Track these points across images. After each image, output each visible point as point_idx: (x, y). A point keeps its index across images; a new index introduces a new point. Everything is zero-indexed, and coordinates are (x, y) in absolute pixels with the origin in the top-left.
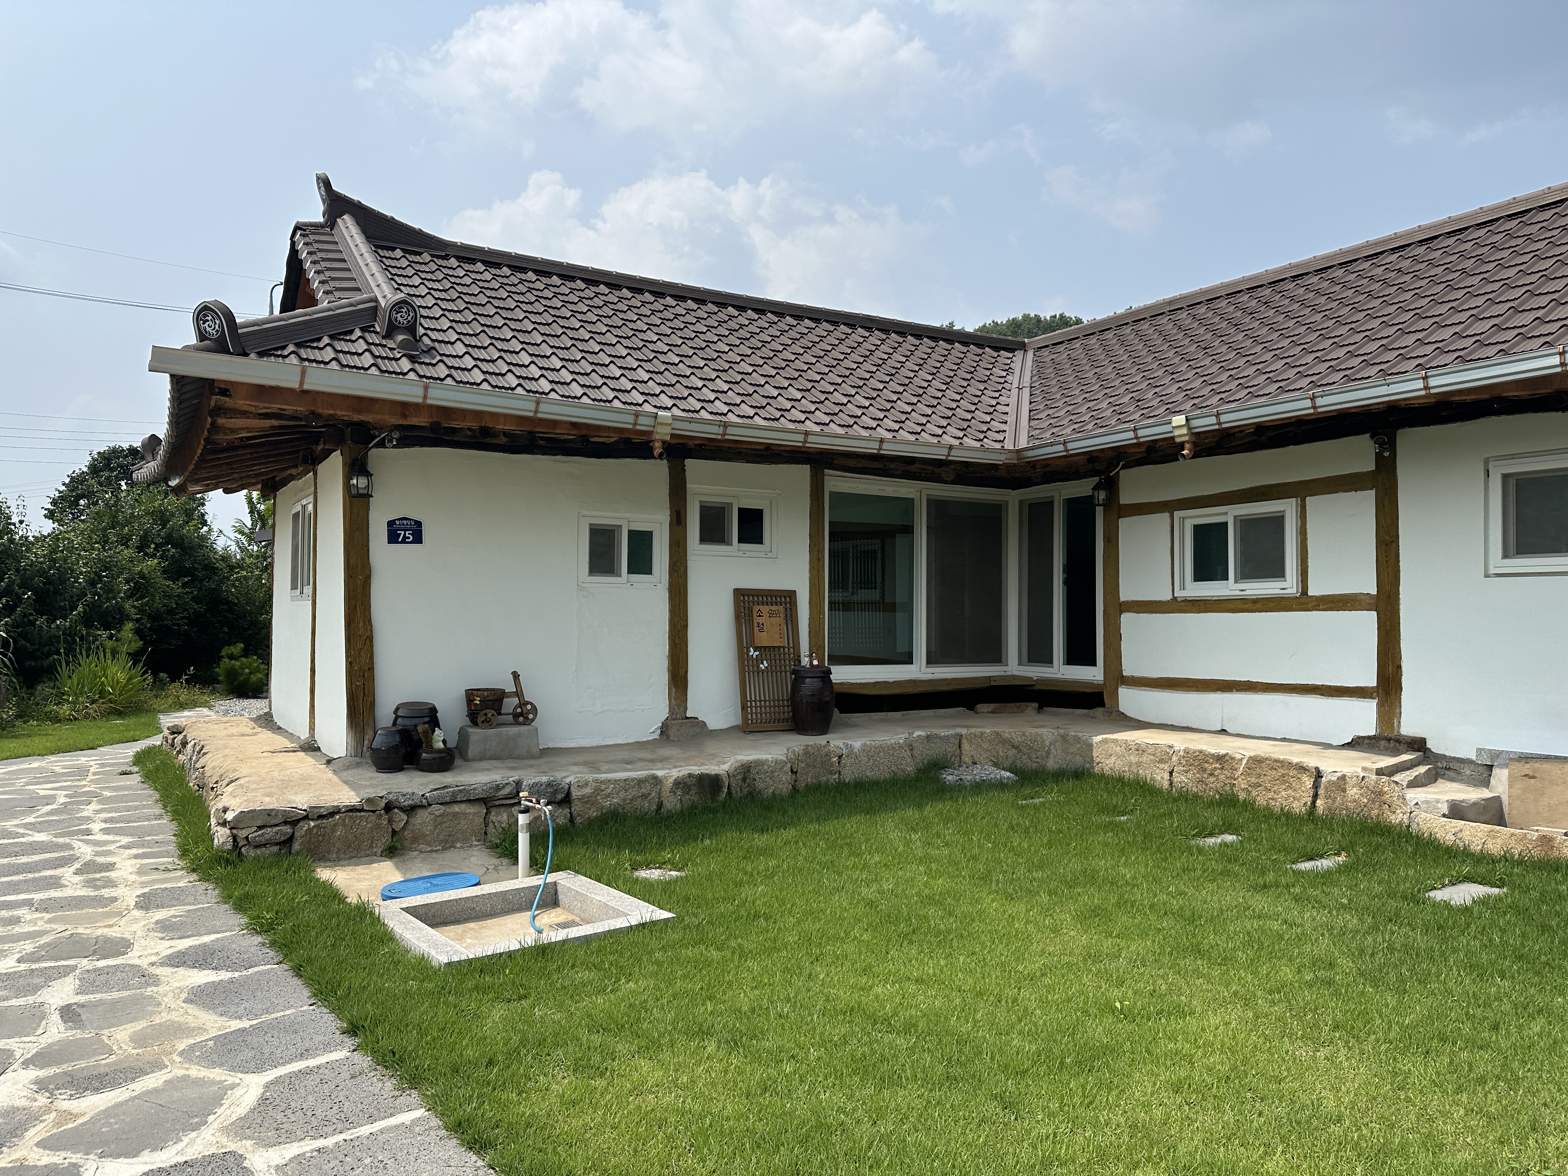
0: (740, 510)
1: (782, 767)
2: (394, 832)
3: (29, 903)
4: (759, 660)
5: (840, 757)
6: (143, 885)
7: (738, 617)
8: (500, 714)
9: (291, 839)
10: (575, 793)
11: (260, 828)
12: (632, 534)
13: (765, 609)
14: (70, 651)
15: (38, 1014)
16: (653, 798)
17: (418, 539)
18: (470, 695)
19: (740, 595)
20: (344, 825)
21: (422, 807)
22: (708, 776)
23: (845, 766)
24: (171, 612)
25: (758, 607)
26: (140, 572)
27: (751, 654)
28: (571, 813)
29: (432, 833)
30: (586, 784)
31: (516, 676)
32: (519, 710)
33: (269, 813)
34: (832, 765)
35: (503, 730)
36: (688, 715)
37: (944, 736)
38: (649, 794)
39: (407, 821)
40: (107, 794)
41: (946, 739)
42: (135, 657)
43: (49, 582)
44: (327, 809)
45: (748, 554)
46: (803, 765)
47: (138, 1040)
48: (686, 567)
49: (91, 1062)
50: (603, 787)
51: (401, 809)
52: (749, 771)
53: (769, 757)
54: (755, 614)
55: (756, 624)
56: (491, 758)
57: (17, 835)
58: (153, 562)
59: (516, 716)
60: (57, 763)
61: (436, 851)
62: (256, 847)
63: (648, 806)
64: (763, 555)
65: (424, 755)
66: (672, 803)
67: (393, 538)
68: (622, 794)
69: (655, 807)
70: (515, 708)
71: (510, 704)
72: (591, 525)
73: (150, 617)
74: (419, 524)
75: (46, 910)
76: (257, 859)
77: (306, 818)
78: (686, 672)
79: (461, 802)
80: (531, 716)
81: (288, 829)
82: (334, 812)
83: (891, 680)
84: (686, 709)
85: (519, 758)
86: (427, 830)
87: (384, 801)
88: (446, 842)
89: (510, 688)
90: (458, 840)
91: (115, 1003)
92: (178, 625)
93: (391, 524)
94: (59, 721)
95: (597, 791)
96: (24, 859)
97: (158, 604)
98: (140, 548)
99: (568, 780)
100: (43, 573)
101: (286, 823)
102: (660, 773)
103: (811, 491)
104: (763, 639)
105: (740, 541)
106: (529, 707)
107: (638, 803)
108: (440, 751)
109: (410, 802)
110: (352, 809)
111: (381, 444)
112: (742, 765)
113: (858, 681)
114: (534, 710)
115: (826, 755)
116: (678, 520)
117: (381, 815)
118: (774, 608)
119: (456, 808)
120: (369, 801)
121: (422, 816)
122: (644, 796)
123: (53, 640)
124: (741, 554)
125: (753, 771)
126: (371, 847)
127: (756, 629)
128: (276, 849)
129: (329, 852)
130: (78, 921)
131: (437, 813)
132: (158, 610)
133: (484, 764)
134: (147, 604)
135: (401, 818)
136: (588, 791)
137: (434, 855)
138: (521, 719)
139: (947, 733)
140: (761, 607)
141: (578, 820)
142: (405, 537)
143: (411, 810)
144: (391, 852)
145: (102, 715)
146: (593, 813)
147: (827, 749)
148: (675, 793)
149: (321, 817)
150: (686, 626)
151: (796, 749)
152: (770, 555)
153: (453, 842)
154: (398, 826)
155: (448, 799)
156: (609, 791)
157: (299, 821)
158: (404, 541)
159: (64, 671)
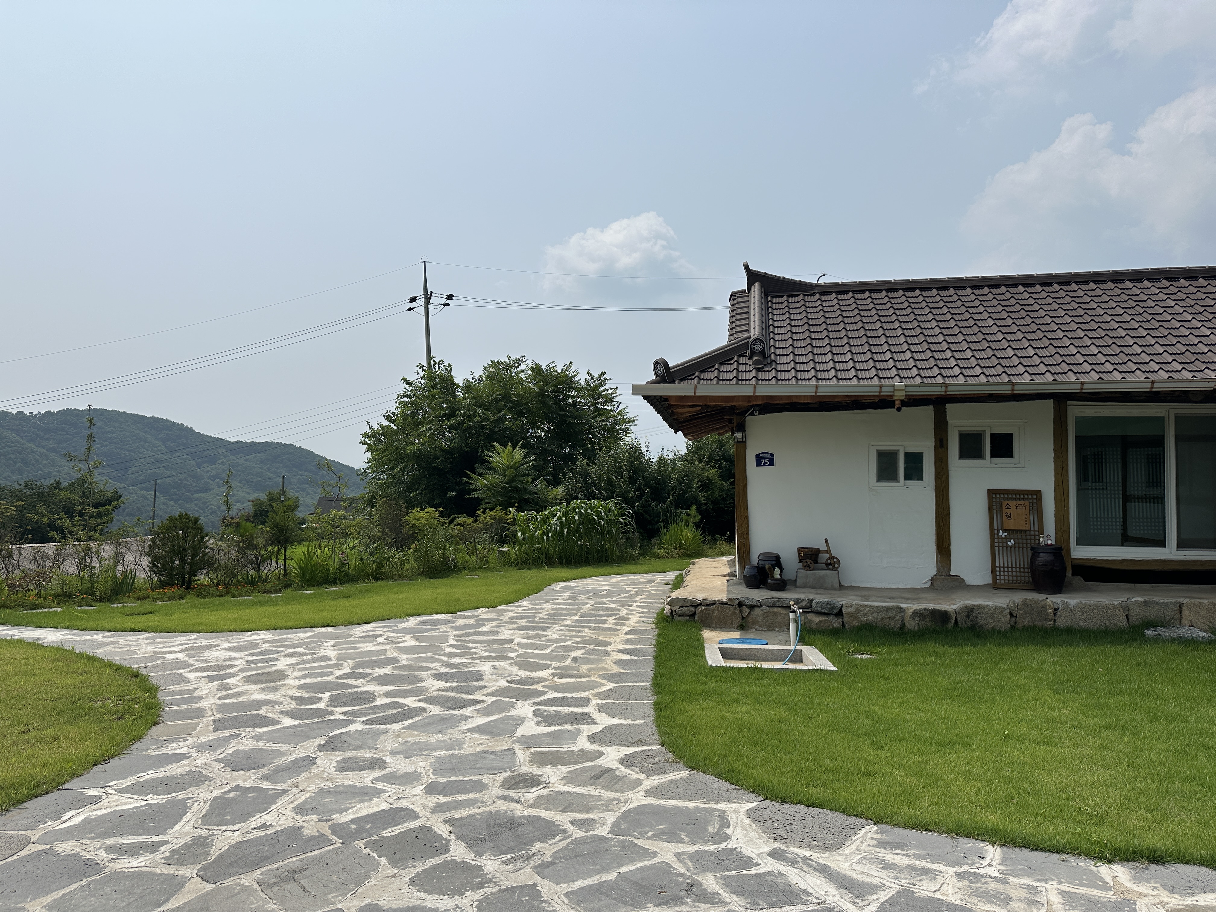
0: (993, 436)
1: (1002, 612)
2: (743, 618)
3: (590, 627)
4: (1007, 539)
5: (1056, 610)
6: (634, 627)
7: (990, 509)
8: (817, 563)
9: (693, 615)
10: (845, 610)
11: (681, 607)
12: (907, 455)
13: (1013, 504)
14: (666, 522)
15: (566, 657)
16: (897, 620)
17: (772, 463)
18: (800, 550)
19: (991, 493)
20: (718, 610)
21: (757, 606)
22: (939, 611)
23: (1060, 616)
24: (724, 499)
25: (1007, 502)
26: (707, 477)
27: (1000, 534)
28: (843, 622)
29: (762, 621)
30: (851, 606)
31: (826, 541)
32: (829, 561)
33: (685, 600)
34: (1047, 614)
35: (817, 572)
36: (952, 574)
37: (1163, 602)
38: (895, 617)
39: (749, 613)
40: (653, 592)
41: (1165, 605)
42: (697, 526)
43: (658, 483)
44: (710, 601)
45: (999, 465)
46: (1021, 612)
47: (588, 670)
48: (948, 476)
49: (571, 672)
50: (862, 609)
51: (746, 606)
52: (972, 611)
53: (990, 604)
54: (1004, 507)
55: (1004, 514)
56: (810, 587)
57: (607, 604)
58: (714, 470)
59: (828, 565)
60: (644, 578)
61: (765, 631)
62: (680, 616)
63: (895, 625)
64: (1012, 465)
65: (769, 581)
66: (911, 624)
67: (759, 464)
68: (875, 615)
69: (899, 626)
70: (827, 560)
71: (824, 557)
72: (877, 451)
73: (712, 502)
74: (772, 455)
75: (594, 630)
76: (679, 621)
77: (701, 604)
78: (949, 545)
79: (779, 607)
80: (836, 566)
81: (693, 609)
82: (713, 603)
83: (1139, 559)
84: (950, 569)
85: (826, 589)
86: (760, 619)
87: (738, 601)
88: (770, 627)
89: (823, 548)
90: (776, 627)
91: (591, 659)
92: (728, 507)
93: (757, 456)
94: (659, 558)
95: (858, 611)
96: (601, 613)
97: (717, 494)
98: (708, 463)
99: (841, 603)
100: (655, 479)
101: (692, 606)
102: (903, 606)
103: (1055, 419)
104: (1011, 525)
105: (993, 455)
106: (835, 560)
107: (886, 622)
108: (777, 580)
109: (751, 603)
110: (722, 603)
111: (752, 414)
112: (966, 607)
113: (1105, 558)
114: (839, 562)
115: (1043, 607)
116: (941, 444)
117: (735, 608)
118: (1022, 502)
119: (775, 610)
120: (730, 599)
121: (757, 611)
122: (891, 618)
123: (658, 515)
124: (993, 465)
125: (975, 611)
126: (732, 624)
127: (1005, 517)
128: (687, 618)
129: (712, 623)
130: (599, 635)
131: (765, 611)
132: (716, 498)
133: (804, 590)
134: (711, 495)
135: (746, 611)
136: (852, 610)
137: (763, 632)
138: (830, 567)
139: (1166, 601)
140: (1010, 503)
141: (847, 626)
142: (765, 463)
143: (752, 607)
144: (742, 627)
145: (679, 556)
146: (855, 623)
147: (1043, 603)
148: (914, 619)
149: (707, 605)
150: (949, 514)
151: (1016, 601)
152: (1018, 465)
153: (774, 627)
154: (745, 615)
155: (771, 604)
156: (866, 611)
157: (698, 605)
158: (764, 465)
159: (663, 531)
